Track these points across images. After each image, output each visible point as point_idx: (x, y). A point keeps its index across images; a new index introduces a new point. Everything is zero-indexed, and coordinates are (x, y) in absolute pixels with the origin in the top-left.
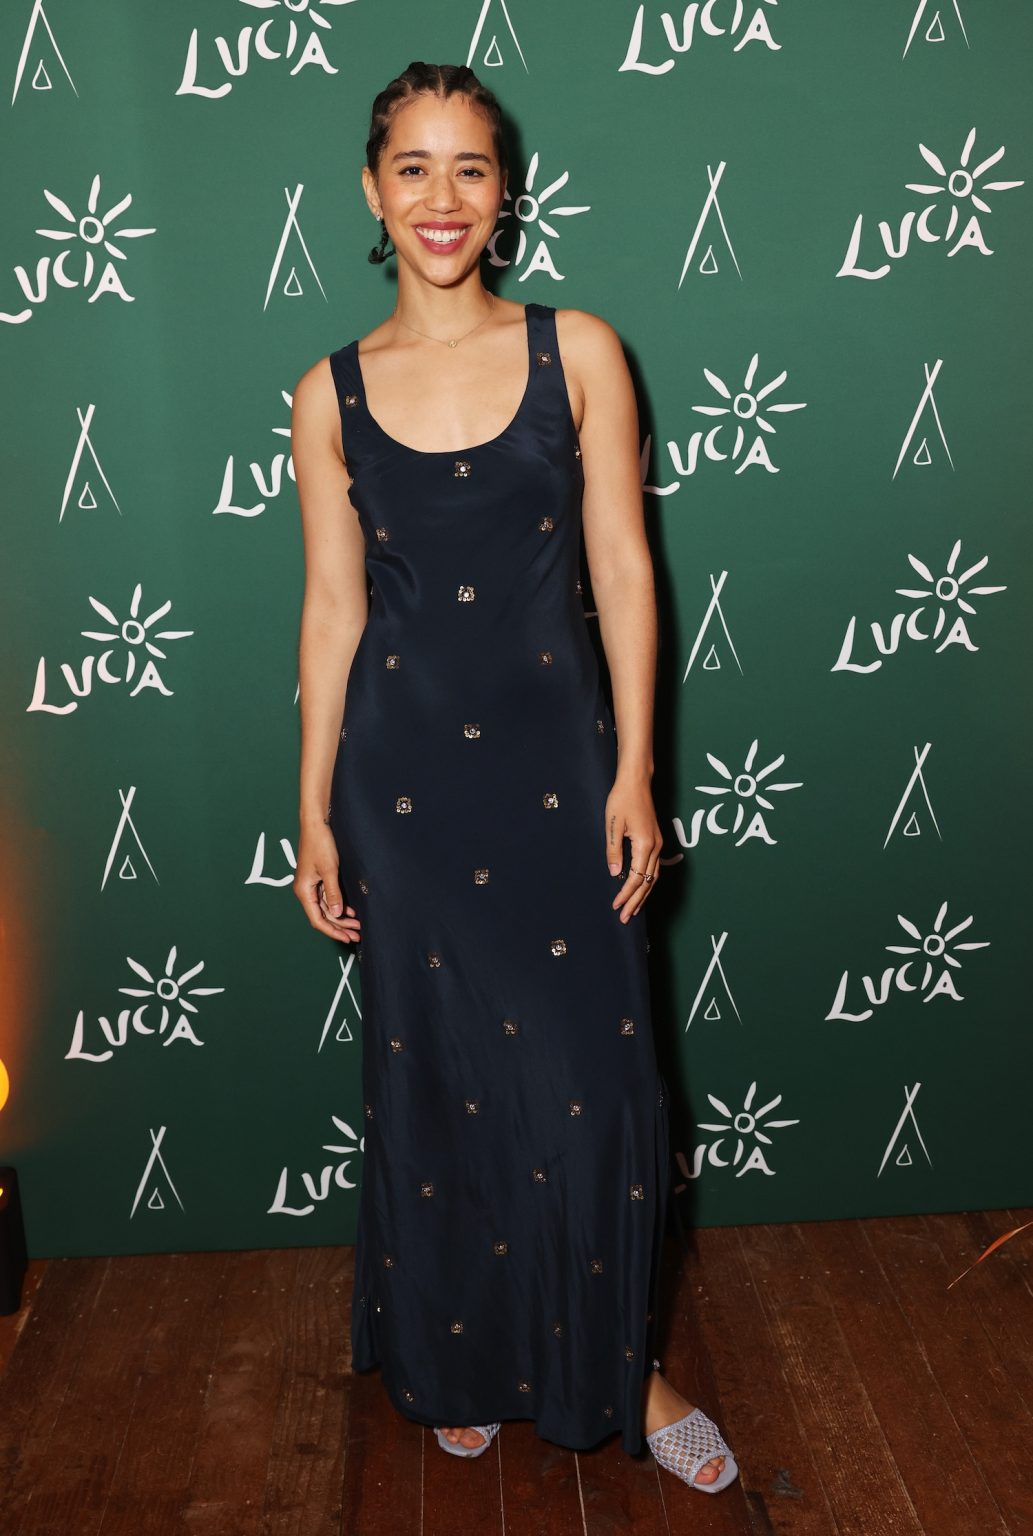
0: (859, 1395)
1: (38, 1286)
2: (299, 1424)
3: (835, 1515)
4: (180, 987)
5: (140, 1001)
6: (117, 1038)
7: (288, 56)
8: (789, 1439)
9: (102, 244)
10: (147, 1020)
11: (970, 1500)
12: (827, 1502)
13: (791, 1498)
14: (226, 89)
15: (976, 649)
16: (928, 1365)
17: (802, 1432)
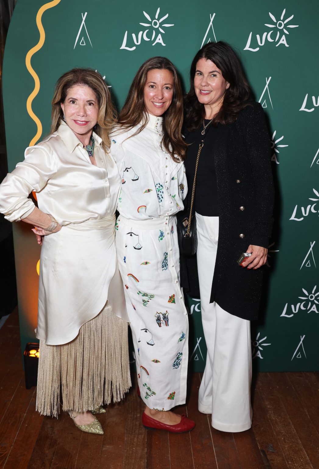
0: (290, 423)
2: (133, 424)
3: (286, 458)
7: (152, 40)
8: (271, 435)
12: (284, 454)
13: (273, 452)
14: (134, 48)
16: (308, 415)
17: (275, 433)
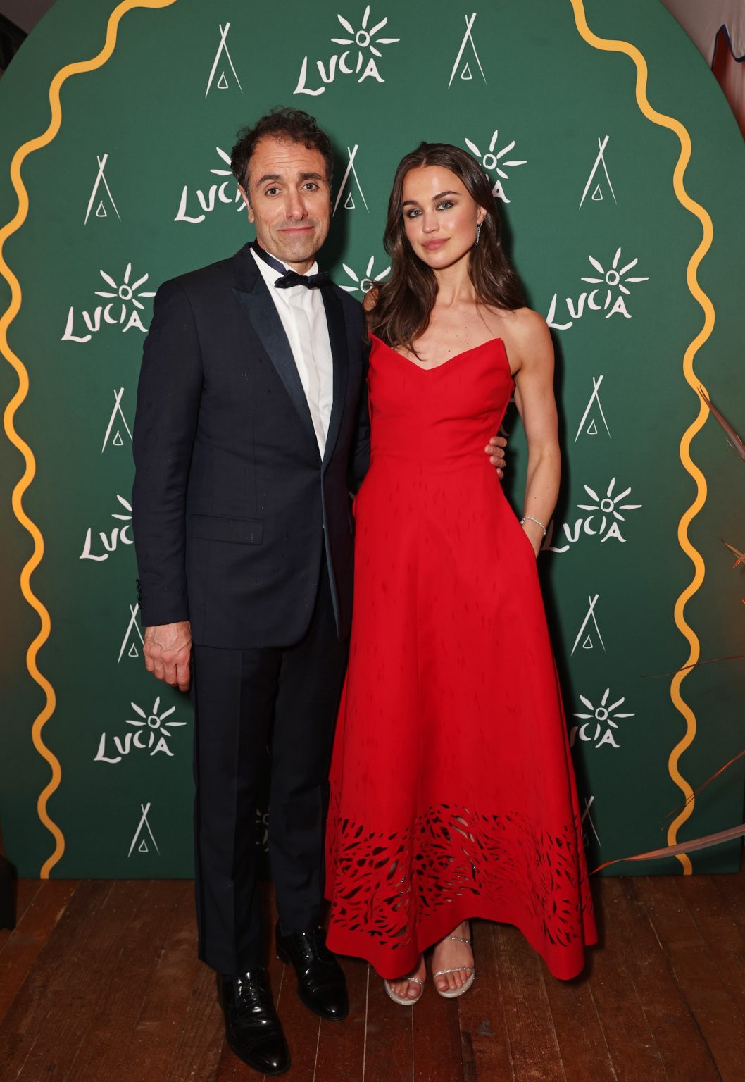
1: (72, 894)
3: (511, 1048)
4: (161, 721)
5: (139, 728)
6: (124, 750)
7: (236, 202)
8: (492, 1003)
9: (131, 300)
10: (141, 740)
11: (592, 1043)
12: (508, 1041)
13: (486, 1037)
14: (202, 218)
15: (624, 541)
17: (501, 999)
